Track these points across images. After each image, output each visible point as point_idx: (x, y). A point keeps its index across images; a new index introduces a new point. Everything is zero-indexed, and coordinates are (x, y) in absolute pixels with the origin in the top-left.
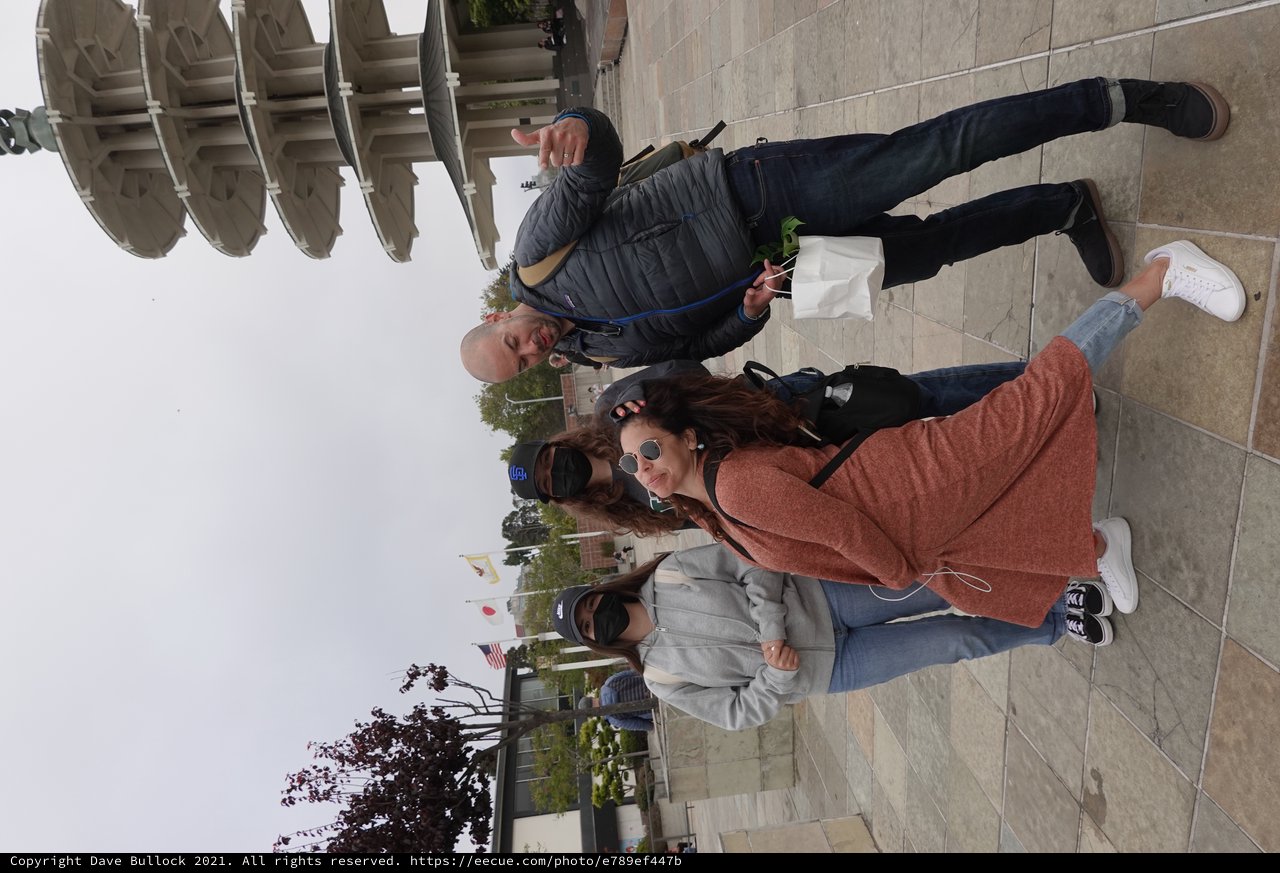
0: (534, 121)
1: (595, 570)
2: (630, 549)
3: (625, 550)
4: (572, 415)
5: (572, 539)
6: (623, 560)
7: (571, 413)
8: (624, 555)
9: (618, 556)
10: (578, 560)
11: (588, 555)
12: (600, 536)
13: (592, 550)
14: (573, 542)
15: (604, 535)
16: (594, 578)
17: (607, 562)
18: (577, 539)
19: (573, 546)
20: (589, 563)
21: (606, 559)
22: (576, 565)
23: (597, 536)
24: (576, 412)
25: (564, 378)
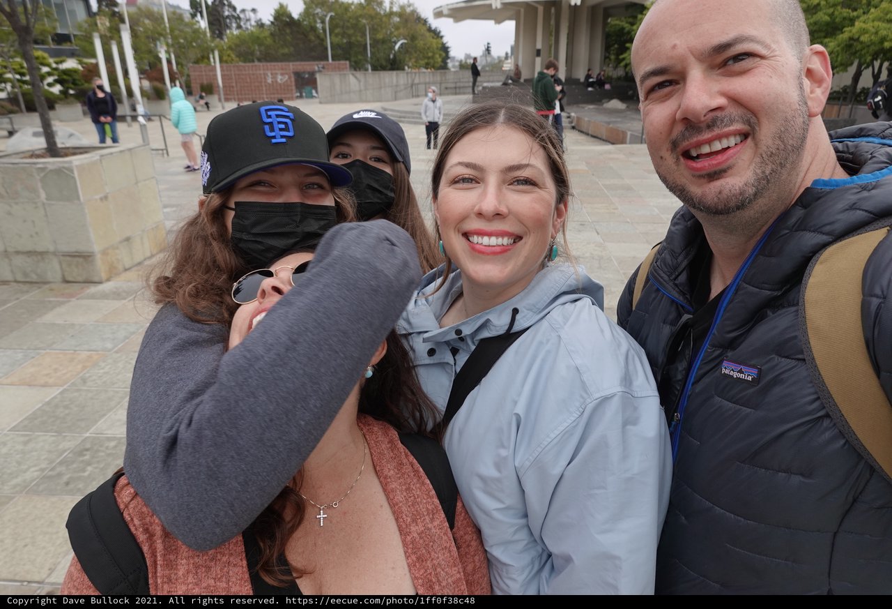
0: (538, 60)
1: (188, 76)
2: (208, 107)
3: (207, 104)
4: (316, 68)
5: (214, 58)
6: (197, 101)
7: (318, 67)
8: (202, 102)
9: (201, 97)
10: (197, 62)
11: (202, 71)
12: (218, 84)
13: (206, 75)
14: (212, 60)
15: (218, 86)
16: (182, 74)
17: (196, 87)
18: (215, 62)
19: (209, 59)
20: (194, 71)
21: (198, 86)
22: (192, 60)
23: (217, 79)
24: (320, 71)
25: (346, 64)
